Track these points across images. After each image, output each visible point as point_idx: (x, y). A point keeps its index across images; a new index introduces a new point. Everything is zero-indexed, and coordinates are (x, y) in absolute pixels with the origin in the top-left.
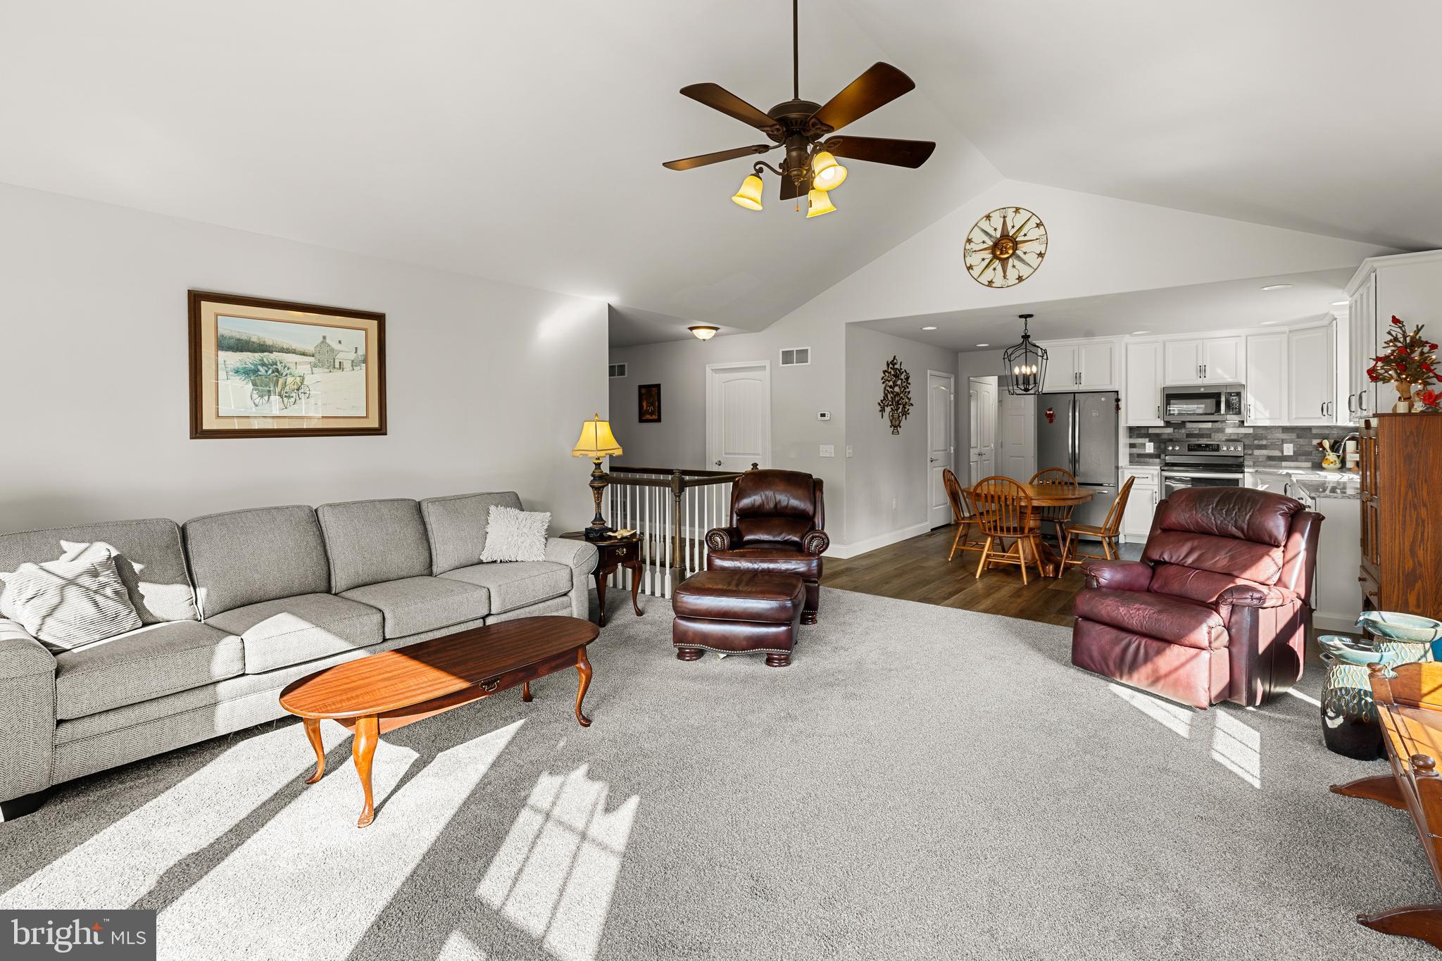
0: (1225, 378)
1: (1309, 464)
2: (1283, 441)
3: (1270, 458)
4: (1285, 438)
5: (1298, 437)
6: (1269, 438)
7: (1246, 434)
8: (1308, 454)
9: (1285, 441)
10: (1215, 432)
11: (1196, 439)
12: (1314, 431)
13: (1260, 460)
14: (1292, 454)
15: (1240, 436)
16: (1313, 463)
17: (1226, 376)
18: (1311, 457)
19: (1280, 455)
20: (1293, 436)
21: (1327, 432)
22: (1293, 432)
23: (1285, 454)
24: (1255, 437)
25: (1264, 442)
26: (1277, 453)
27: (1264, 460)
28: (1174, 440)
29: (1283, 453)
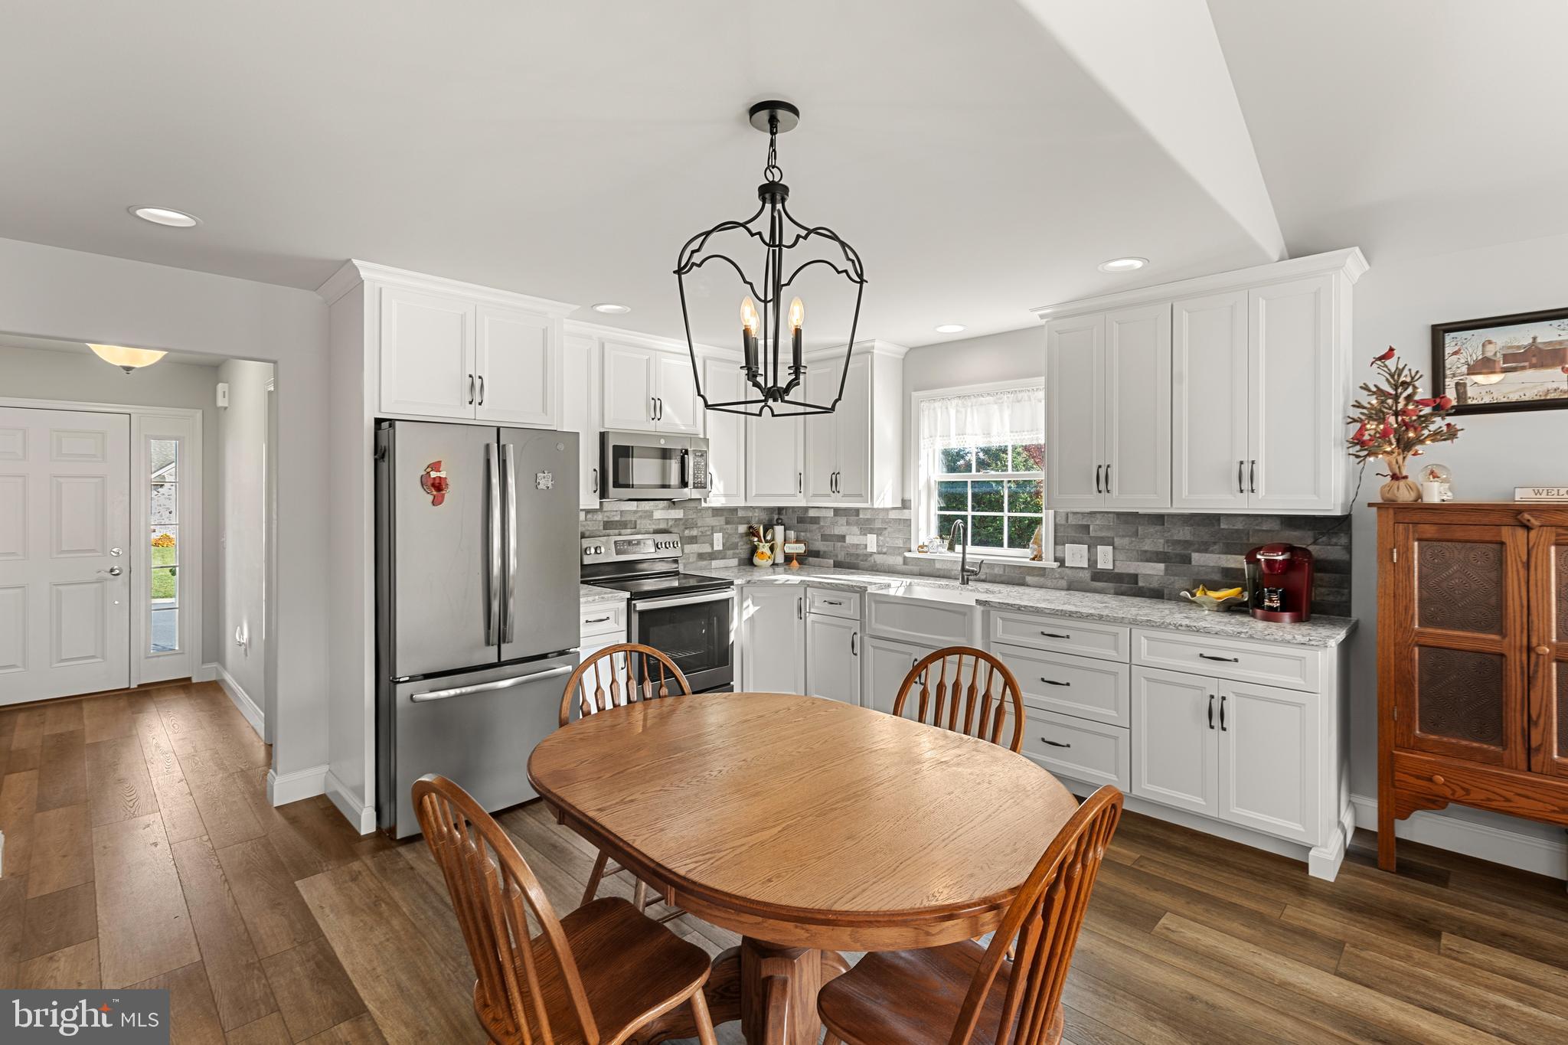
0: (676, 425)
1: (735, 562)
2: (713, 530)
3: (701, 556)
4: (714, 524)
5: (727, 523)
6: (699, 525)
7: (676, 520)
8: (735, 546)
9: (715, 528)
10: (641, 517)
11: (617, 531)
12: (740, 514)
13: (691, 560)
14: (721, 548)
15: (670, 523)
16: (740, 561)
17: (678, 421)
18: (737, 551)
19: (709, 550)
20: (722, 520)
21: (750, 514)
22: (721, 516)
23: (715, 549)
24: (687, 524)
25: (694, 532)
26: (706, 549)
27: (695, 559)
28: (587, 534)
29: (713, 548)
